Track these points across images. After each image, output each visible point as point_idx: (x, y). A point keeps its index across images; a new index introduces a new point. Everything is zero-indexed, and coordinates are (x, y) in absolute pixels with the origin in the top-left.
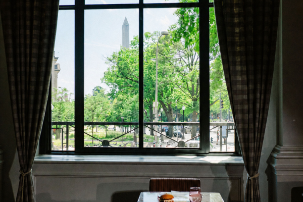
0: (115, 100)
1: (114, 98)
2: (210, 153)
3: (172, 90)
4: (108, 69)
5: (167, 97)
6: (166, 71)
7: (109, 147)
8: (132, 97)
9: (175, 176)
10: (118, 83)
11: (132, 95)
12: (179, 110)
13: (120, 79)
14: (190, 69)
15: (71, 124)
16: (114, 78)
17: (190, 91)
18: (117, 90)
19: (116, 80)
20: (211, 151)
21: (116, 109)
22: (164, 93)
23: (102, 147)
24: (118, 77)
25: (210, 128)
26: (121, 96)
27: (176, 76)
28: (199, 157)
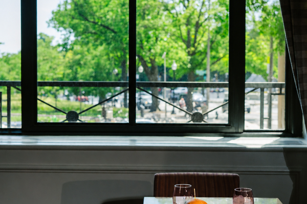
0: (70, 54)
1: (67, 51)
2: (245, 131)
3: (157, 39)
4: (59, 6)
5: (150, 49)
6: (148, 9)
7: (78, 122)
8: (95, 49)
9: (193, 169)
10: (74, 28)
11: (96, 47)
12: (168, 69)
13: (76, 21)
14: (184, 6)
15: (13, 84)
16: (68, 21)
17: (184, 41)
18: (72, 38)
19: (70, 24)
20: (246, 129)
21: (71, 67)
22: (145, 43)
23: (67, 122)
24: (73, 18)
25: (246, 91)
26: (77, 48)
27: (163, 18)
28: (227, 139)
